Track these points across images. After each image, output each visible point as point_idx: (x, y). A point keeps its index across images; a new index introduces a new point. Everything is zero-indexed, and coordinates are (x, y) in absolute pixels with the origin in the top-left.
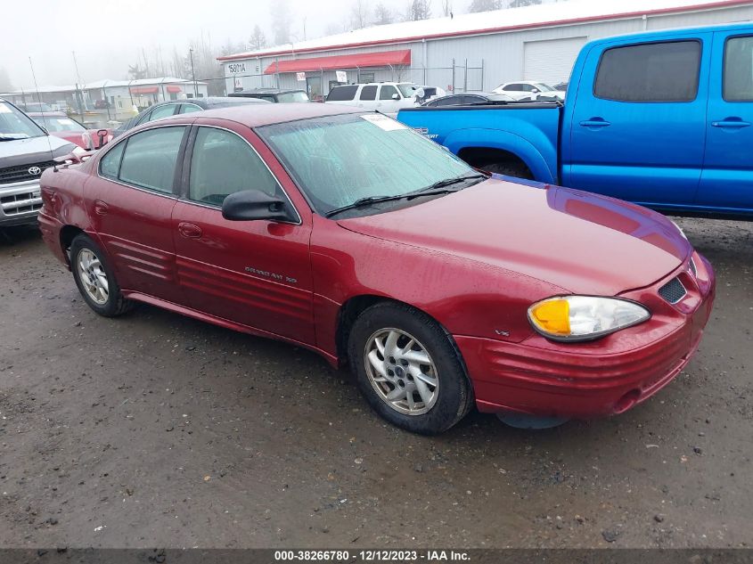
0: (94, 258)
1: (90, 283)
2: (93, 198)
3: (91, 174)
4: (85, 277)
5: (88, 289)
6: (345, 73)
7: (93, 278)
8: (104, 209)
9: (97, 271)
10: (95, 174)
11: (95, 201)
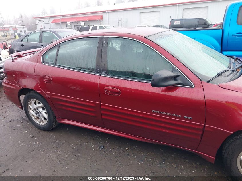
0: (39, 103)
1: (35, 115)
2: (42, 74)
3: (37, 62)
4: (32, 113)
5: (33, 118)
6: (83, 22)
7: (37, 113)
8: (49, 80)
9: (41, 110)
10: (40, 62)
11: (43, 76)
